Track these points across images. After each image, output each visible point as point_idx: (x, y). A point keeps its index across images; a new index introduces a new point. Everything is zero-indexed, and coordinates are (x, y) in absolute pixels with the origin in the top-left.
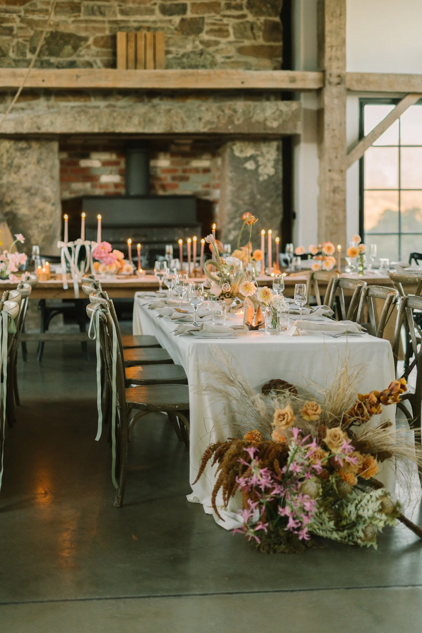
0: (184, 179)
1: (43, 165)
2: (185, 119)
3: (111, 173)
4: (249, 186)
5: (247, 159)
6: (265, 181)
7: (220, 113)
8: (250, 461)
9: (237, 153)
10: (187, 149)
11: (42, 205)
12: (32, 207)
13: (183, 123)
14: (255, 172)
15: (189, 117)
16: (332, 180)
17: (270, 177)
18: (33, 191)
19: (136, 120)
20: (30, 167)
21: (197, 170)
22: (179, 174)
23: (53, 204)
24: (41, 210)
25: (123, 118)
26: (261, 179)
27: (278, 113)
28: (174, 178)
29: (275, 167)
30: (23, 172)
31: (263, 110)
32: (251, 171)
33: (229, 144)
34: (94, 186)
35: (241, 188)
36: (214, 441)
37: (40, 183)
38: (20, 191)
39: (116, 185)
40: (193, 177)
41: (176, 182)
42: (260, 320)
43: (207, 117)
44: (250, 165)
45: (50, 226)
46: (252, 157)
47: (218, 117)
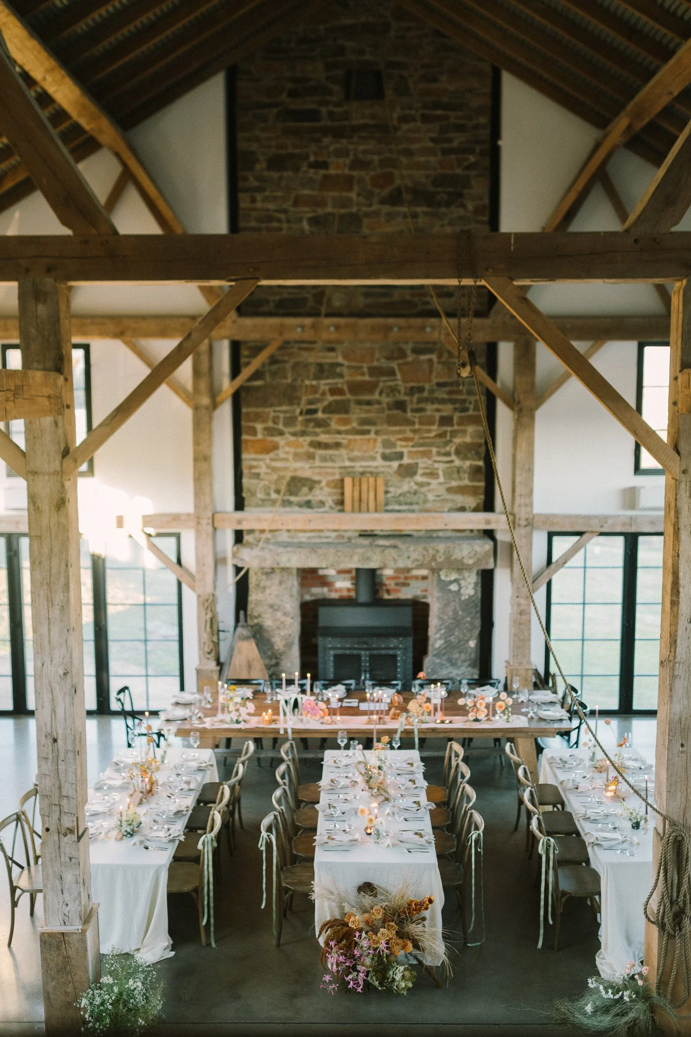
0: (406, 585)
1: (284, 586)
2: (396, 558)
3: (344, 579)
4: (453, 604)
5: (451, 582)
6: (466, 600)
7: (425, 553)
9: (443, 578)
11: (283, 619)
12: (275, 620)
13: (395, 560)
14: (458, 593)
15: (399, 556)
16: (519, 605)
17: (470, 597)
18: (276, 607)
19: (356, 558)
20: (274, 588)
21: (416, 578)
22: (402, 580)
23: (292, 618)
24: (282, 623)
25: (346, 556)
26: (463, 598)
27: (473, 553)
28: (397, 584)
29: (475, 588)
30: (268, 591)
31: (461, 550)
32: (454, 591)
34: (330, 591)
35: (447, 605)
37: (282, 600)
38: (266, 607)
39: (349, 590)
40: (413, 583)
41: (398, 588)
43: (415, 556)
44: (454, 587)
45: (290, 635)
46: (456, 581)
47: (424, 556)
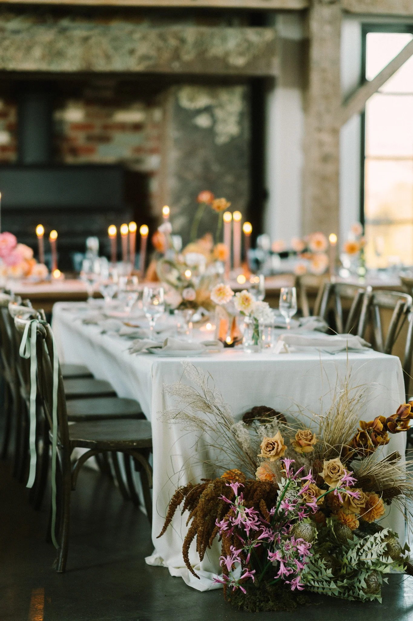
0: (105, 139)
2: (111, 52)
4: (202, 152)
5: (199, 112)
6: (225, 144)
7: (161, 43)
8: (233, 499)
9: (185, 103)
10: (108, 94)
13: (108, 57)
14: (210, 132)
15: (116, 49)
16: (321, 144)
17: (233, 139)
19: (37, 52)
21: (123, 127)
22: (97, 131)
25: (18, 48)
26: (220, 141)
27: (245, 45)
28: (90, 138)
29: (240, 123)
31: (224, 39)
32: (204, 129)
33: (173, 89)
36: (184, 483)
39: (4, 147)
40: (119, 137)
41: (91, 144)
42: (235, 335)
43: (143, 49)
44: (203, 121)
46: (208, 110)
47: (159, 49)
